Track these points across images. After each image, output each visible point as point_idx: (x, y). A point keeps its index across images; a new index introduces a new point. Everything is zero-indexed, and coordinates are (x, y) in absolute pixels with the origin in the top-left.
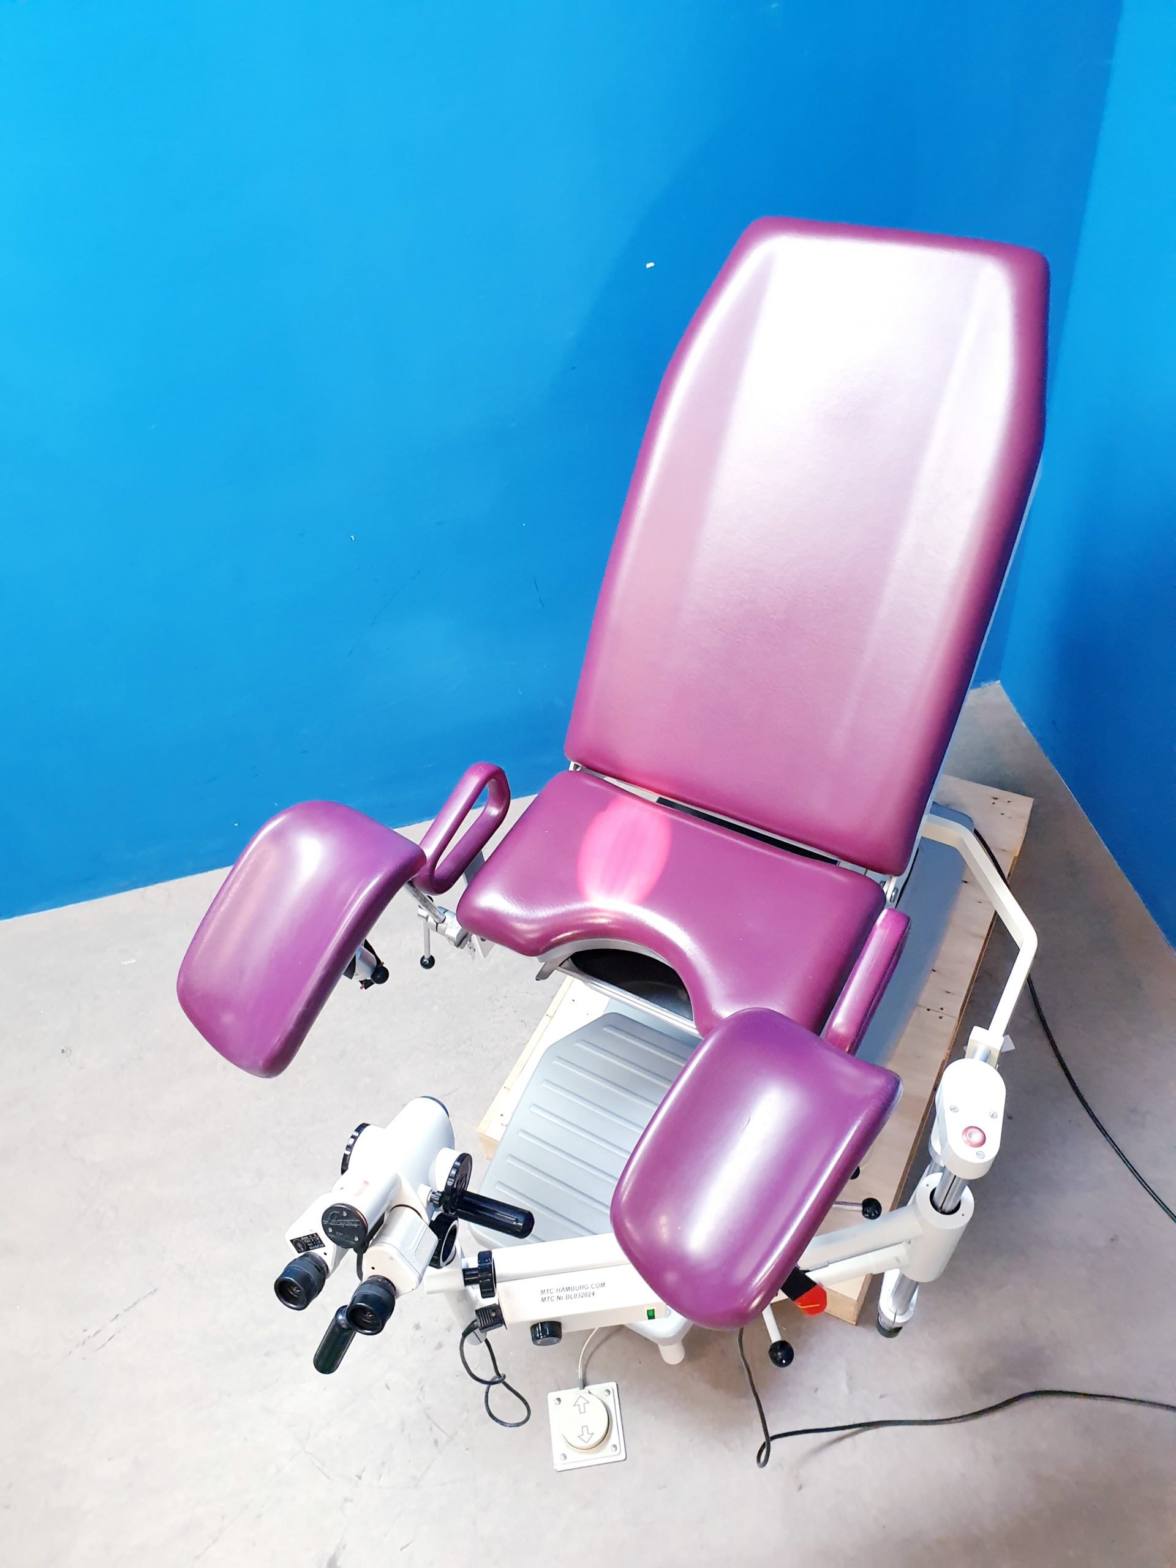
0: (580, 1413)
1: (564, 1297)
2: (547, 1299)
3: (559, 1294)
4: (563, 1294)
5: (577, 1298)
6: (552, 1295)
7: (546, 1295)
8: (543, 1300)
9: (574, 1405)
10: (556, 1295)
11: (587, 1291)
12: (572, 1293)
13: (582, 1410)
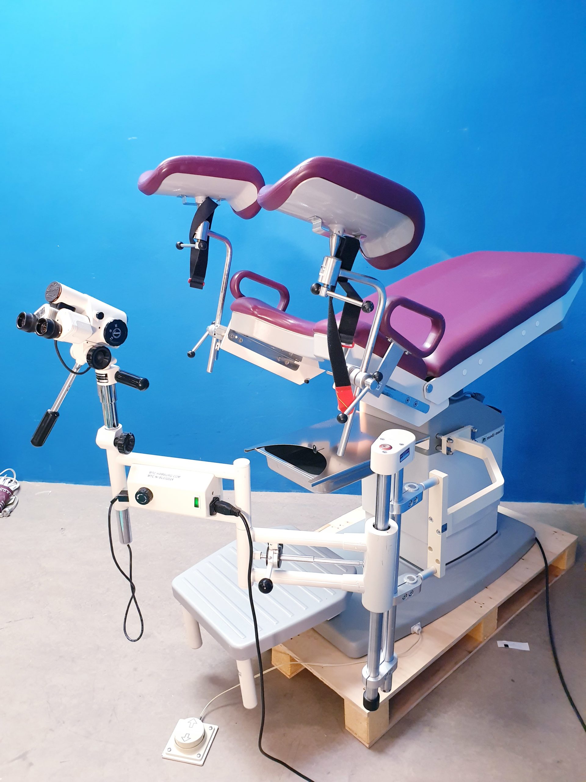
0: (190, 727)
1: (159, 477)
2: (151, 476)
3: (157, 475)
4: (159, 476)
5: (164, 479)
6: (154, 475)
7: (151, 474)
8: (149, 476)
9: (188, 722)
10: (155, 475)
11: (170, 477)
12: (163, 476)
13: (191, 726)
